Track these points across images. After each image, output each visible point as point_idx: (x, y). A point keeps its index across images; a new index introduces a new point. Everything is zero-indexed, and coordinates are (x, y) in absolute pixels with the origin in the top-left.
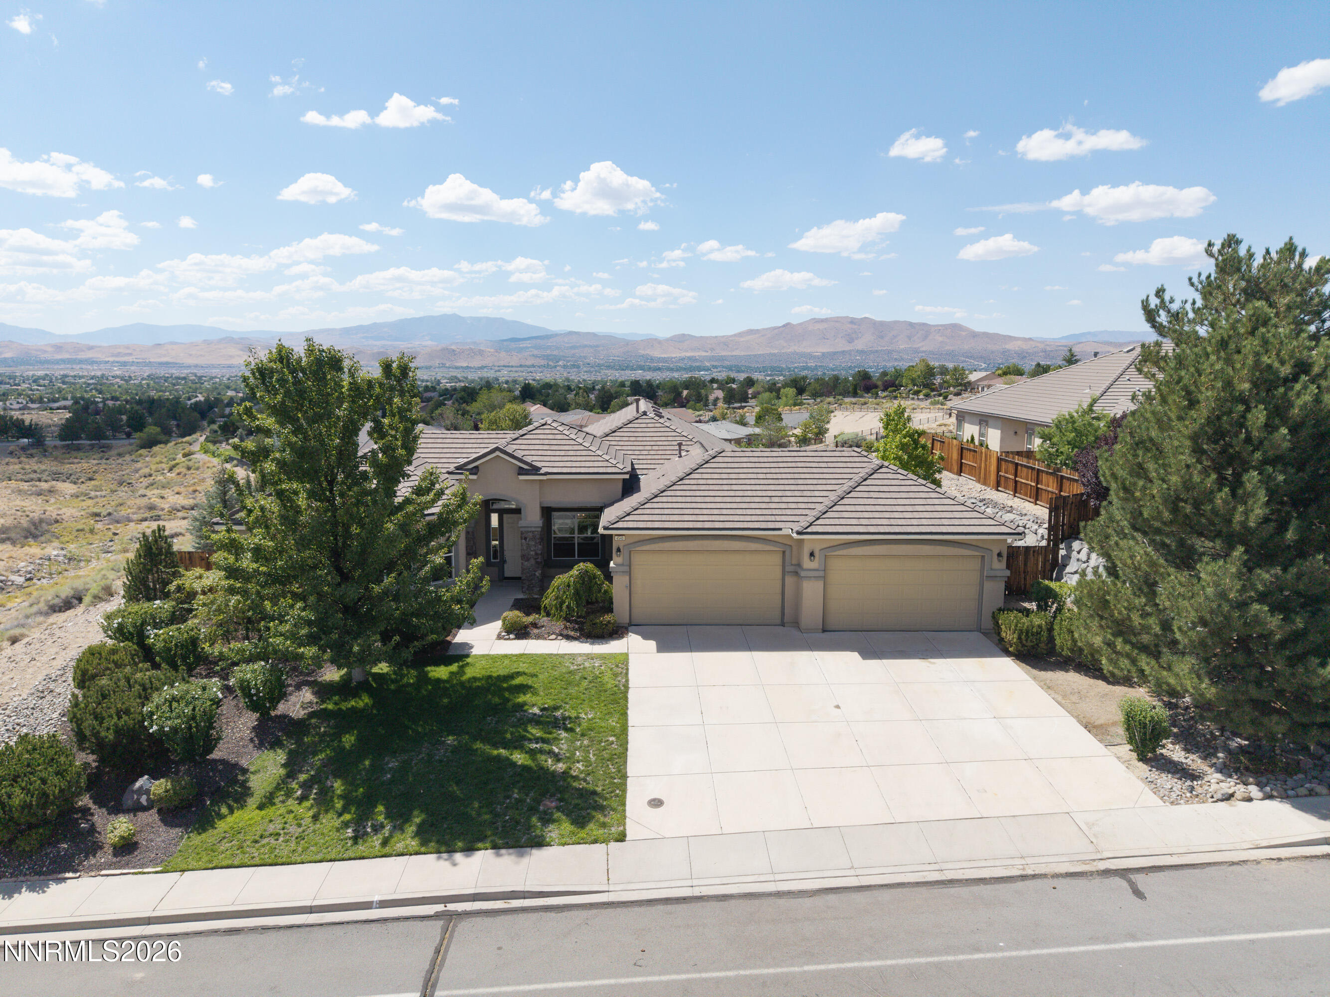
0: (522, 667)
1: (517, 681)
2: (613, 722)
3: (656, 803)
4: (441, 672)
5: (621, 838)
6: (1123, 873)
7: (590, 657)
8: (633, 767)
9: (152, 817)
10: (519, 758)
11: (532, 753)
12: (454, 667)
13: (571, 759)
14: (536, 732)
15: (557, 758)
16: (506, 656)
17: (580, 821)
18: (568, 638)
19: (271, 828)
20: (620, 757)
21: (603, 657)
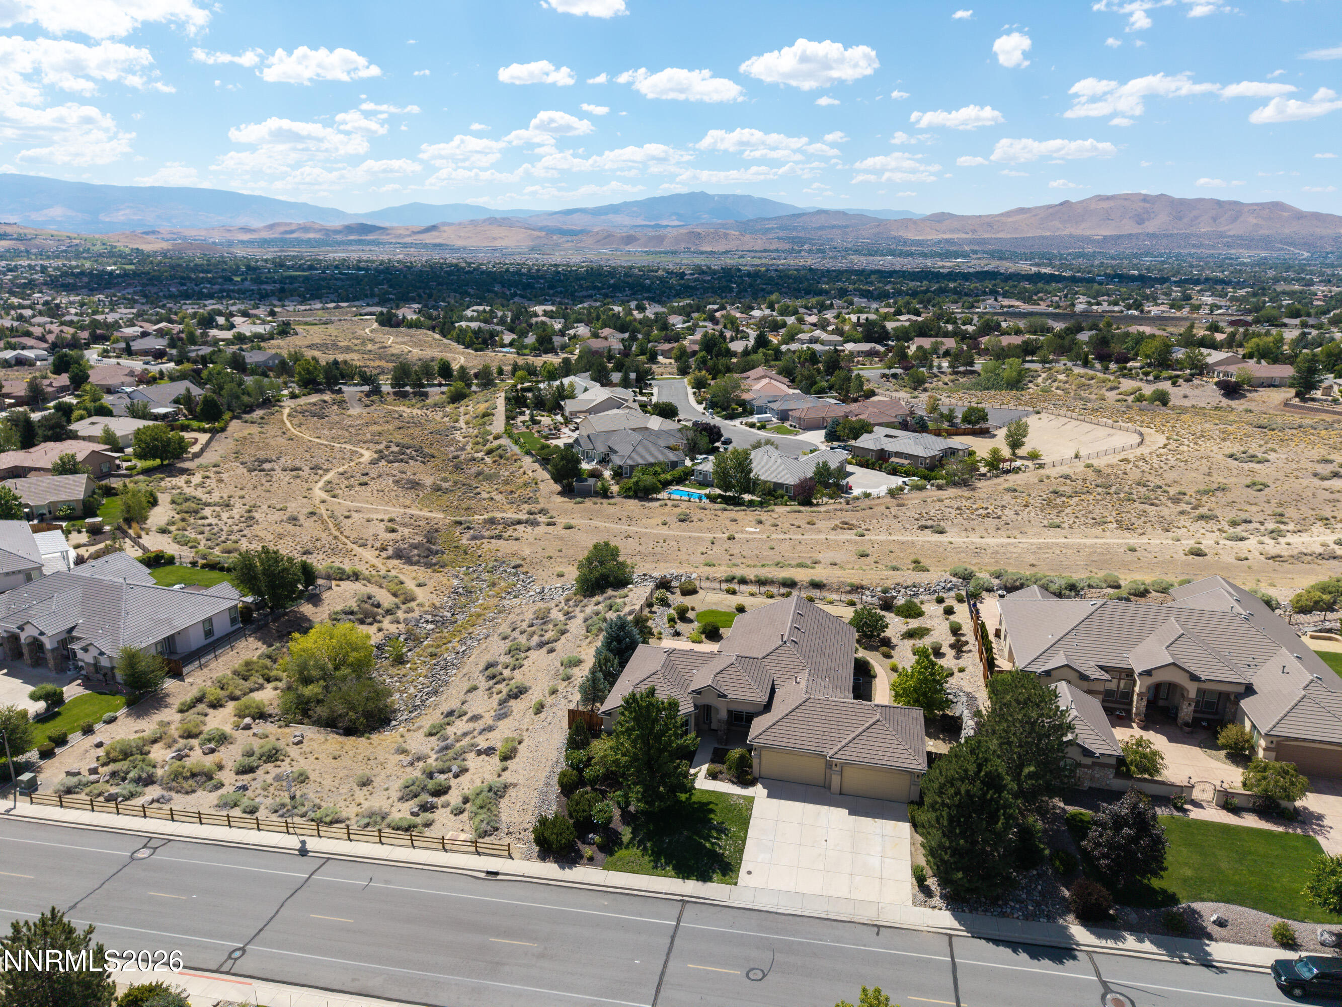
0: (713, 799)
1: (711, 806)
2: (742, 834)
3: (749, 873)
4: (683, 797)
5: (736, 884)
6: (878, 927)
7: (739, 796)
8: (745, 857)
9: (594, 847)
10: (708, 845)
11: (713, 844)
12: (687, 795)
13: (725, 849)
14: (715, 834)
15: (720, 847)
16: (707, 791)
17: (724, 875)
18: (733, 783)
19: (632, 859)
20: (741, 851)
21: (745, 798)
